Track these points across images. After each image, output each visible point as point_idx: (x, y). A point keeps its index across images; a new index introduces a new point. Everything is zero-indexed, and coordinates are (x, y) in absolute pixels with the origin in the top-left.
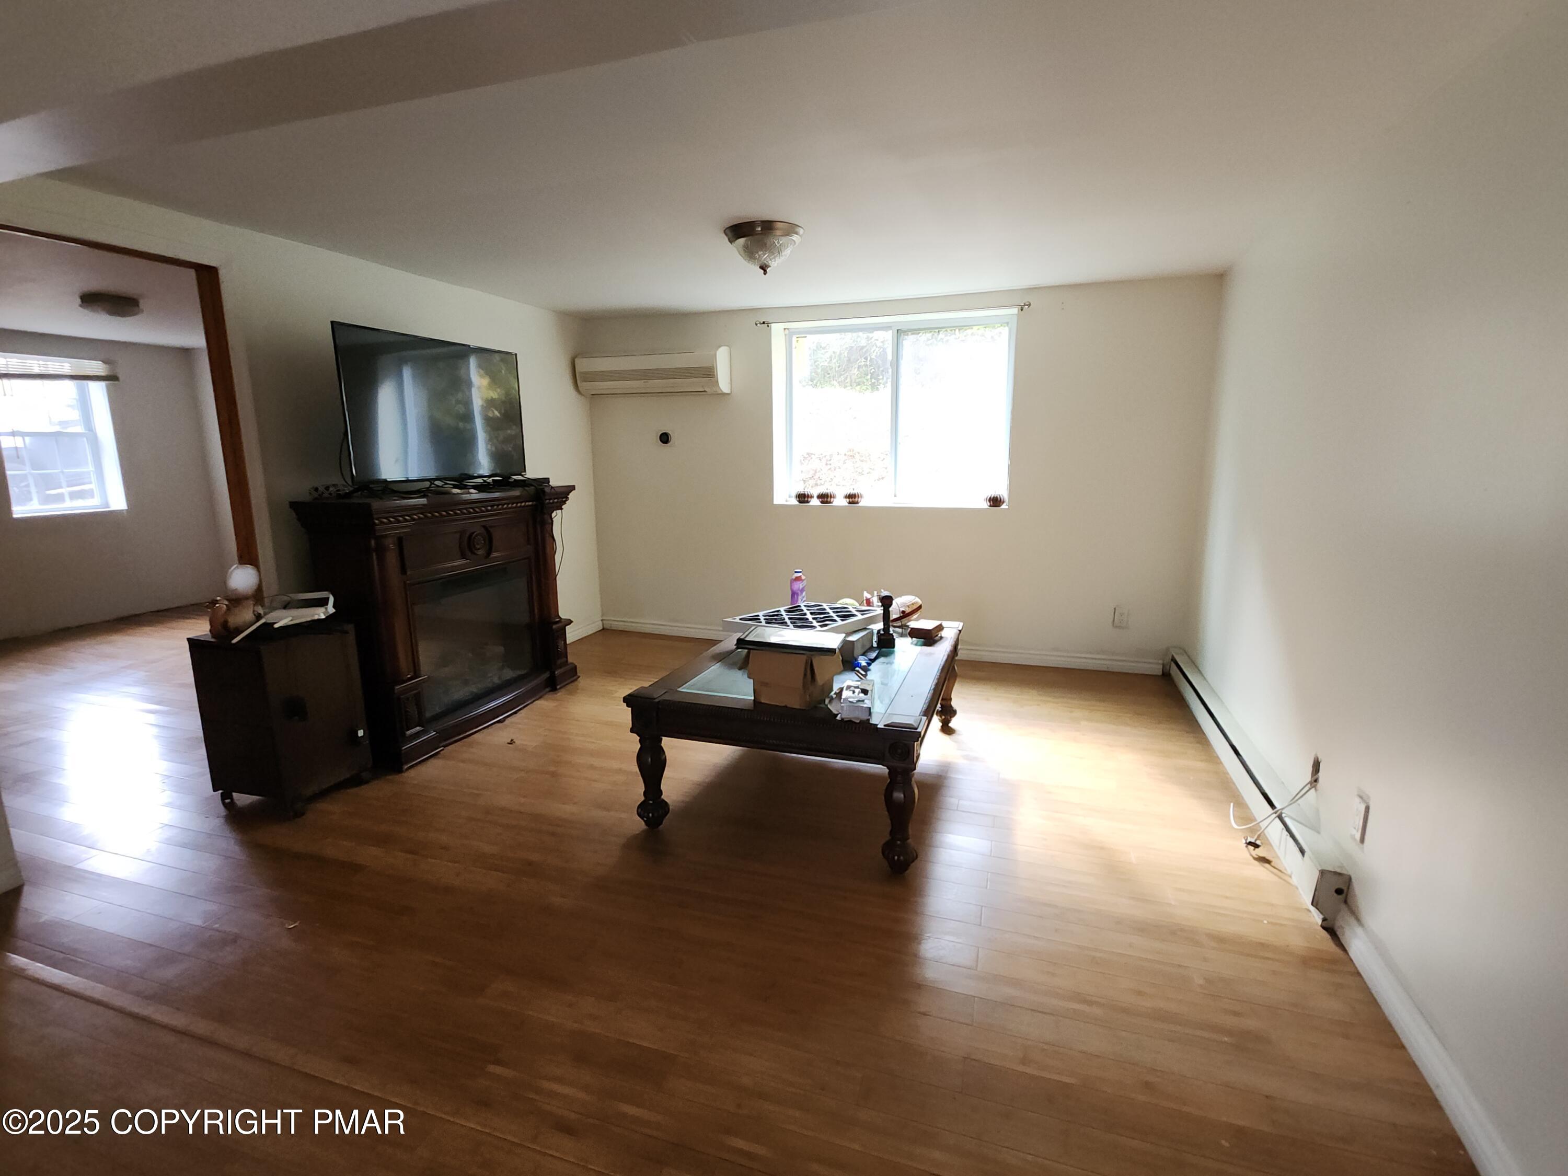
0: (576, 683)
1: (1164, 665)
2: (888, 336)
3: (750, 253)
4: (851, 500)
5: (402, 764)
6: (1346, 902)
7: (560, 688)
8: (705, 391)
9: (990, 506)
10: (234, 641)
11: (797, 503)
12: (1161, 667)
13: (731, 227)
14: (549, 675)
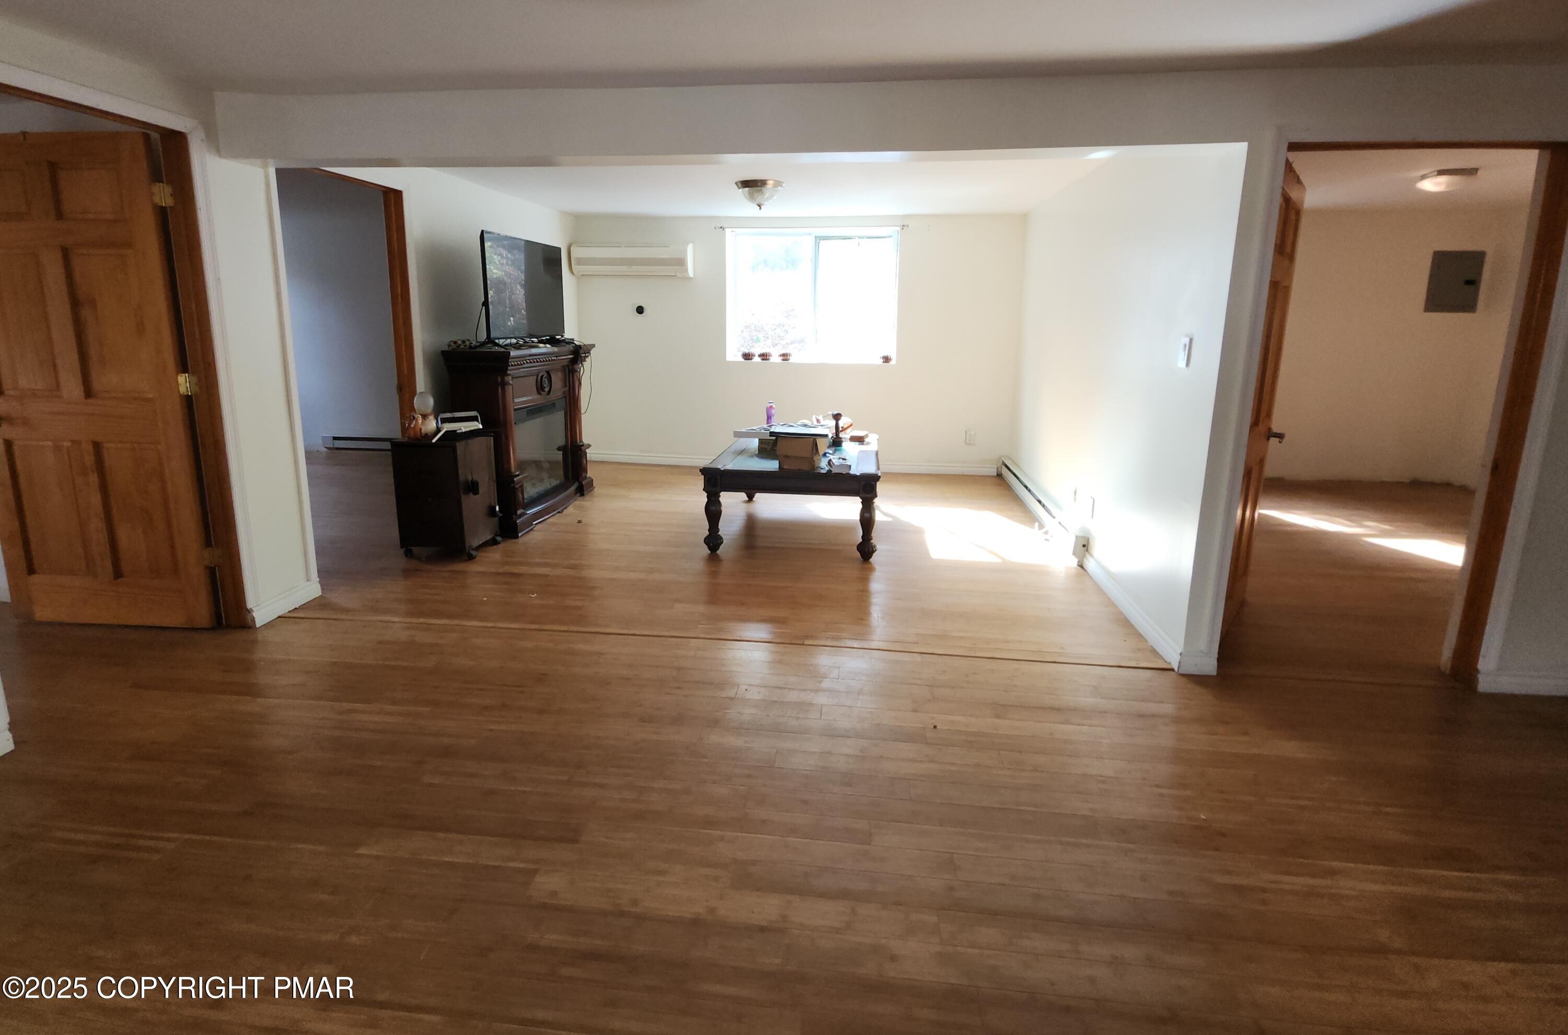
0: (592, 492)
1: (998, 469)
2: (811, 240)
3: (751, 197)
4: (784, 358)
5: (517, 533)
6: (1087, 550)
7: (587, 494)
8: (676, 276)
9: (883, 362)
10: (434, 441)
11: (743, 360)
12: (996, 470)
13: (743, 181)
14: (578, 485)
